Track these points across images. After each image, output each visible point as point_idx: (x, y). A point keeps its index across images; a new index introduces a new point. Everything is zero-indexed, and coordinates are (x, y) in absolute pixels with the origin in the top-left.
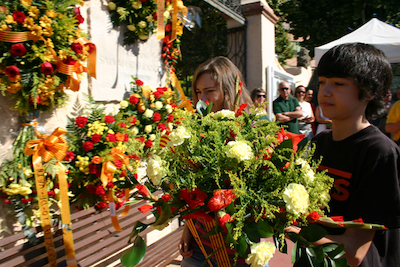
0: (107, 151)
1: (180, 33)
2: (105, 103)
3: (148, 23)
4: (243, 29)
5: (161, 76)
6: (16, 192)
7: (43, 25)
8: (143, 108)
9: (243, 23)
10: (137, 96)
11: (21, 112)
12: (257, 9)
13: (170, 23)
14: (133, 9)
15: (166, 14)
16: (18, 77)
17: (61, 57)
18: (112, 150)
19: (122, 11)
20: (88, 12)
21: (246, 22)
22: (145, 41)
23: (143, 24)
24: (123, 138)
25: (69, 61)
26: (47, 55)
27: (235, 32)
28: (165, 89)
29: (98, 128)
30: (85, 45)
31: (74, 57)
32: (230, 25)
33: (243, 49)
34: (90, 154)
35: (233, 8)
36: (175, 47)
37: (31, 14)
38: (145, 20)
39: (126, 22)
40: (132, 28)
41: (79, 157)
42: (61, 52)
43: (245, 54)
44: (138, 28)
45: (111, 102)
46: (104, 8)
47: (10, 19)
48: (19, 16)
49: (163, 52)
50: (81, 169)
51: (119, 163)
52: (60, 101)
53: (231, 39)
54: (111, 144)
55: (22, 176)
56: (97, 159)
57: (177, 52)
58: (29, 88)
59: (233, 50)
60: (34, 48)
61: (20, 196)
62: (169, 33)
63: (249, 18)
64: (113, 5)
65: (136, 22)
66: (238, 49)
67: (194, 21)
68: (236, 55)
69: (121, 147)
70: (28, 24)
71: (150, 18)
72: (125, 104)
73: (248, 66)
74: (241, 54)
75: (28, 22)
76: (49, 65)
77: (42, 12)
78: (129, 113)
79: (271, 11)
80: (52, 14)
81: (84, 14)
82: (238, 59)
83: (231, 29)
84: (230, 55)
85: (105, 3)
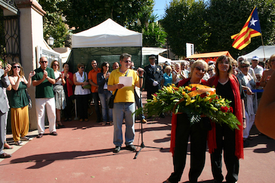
4: (17, 17)
9: (16, 13)
12: (27, 3)
21: (19, 12)
27: (10, 19)
32: (5, 14)
33: (17, 32)
43: (19, 36)
53: (7, 24)
59: (9, 33)
63: (21, 10)
66: (13, 33)
68: (12, 37)
74: (16, 36)
79: (40, 7)
82: (14, 41)
83: (7, 17)
84: (7, 37)
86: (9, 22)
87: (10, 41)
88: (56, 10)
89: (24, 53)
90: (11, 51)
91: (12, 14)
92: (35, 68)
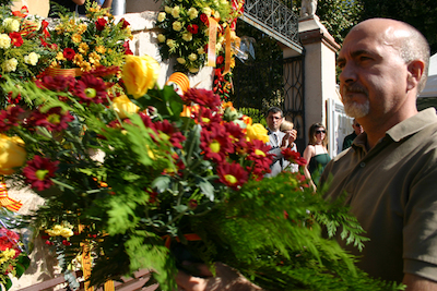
1: (233, 65)
3: (198, 56)
4: (301, 58)
6: (58, 233)
7: (92, 61)
9: (300, 52)
12: (316, 37)
13: (222, 56)
14: (183, 41)
15: (219, 46)
19: (171, 43)
20: (137, 45)
21: (304, 51)
22: (195, 74)
23: (193, 56)
27: (292, 62)
32: (286, 54)
33: (300, 79)
35: (290, 36)
36: (228, 80)
37: (81, 50)
38: (196, 53)
39: (176, 55)
40: (182, 60)
43: (303, 85)
44: (188, 61)
46: (153, 40)
47: (60, 56)
48: (69, 53)
49: (214, 85)
53: (287, 69)
57: (229, 85)
59: (290, 81)
61: (61, 238)
62: (220, 65)
63: (307, 47)
64: (162, 38)
65: (186, 54)
66: (295, 80)
67: (247, 52)
68: (293, 86)
70: (78, 60)
71: (201, 50)
73: (307, 101)
74: (298, 86)
75: (78, 58)
77: (92, 48)
79: (331, 39)
80: (101, 49)
81: (132, 48)
82: (296, 92)
83: (287, 59)
84: (286, 87)
85: (155, 35)
86: (290, 65)
87: (289, 93)
89: (309, 109)
90: (290, 107)
91: (295, 55)
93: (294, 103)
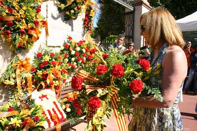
0: (51, 68)
1: (93, 15)
2: (54, 47)
3: (75, 11)
5: (83, 36)
7: (21, 13)
8: (71, 50)
9: (133, 10)
10: (69, 44)
11: (13, 50)
12: (140, 3)
13: (88, 11)
16: (10, 35)
17: (29, 27)
18: (53, 68)
20: (47, 6)
21: (134, 9)
22: (75, 19)
23: (72, 11)
24: (58, 63)
25: (32, 28)
26: (23, 26)
27: (129, 14)
28: (84, 41)
29: (47, 58)
30: (41, 22)
31: (35, 27)
32: (126, 11)
33: (132, 22)
34: (43, 70)
35: (127, 2)
37: (16, 8)
38: (74, 10)
39: (64, 10)
40: (68, 13)
41: (38, 71)
42: (29, 25)
43: (133, 25)
44: (70, 13)
45: (57, 47)
46: (55, 4)
47: (7, 11)
48: (10, 10)
49: (84, 24)
50: (39, 76)
51: (55, 74)
52: (29, 46)
53: (127, 18)
54: (52, 65)
55: (11, 77)
56: (45, 72)
58: (15, 40)
59: (128, 23)
60: (17, 23)
62: (87, 15)
63: (136, 7)
64: (59, 3)
65: (69, 10)
66: (130, 22)
68: (129, 25)
69: (57, 67)
70: (14, 13)
71: (76, 9)
72: (63, 48)
73: (134, 31)
74: (131, 25)
76: (24, 30)
77: (21, 7)
78: (65, 52)
79: (148, 4)
80: (25, 8)
82: (130, 28)
83: (127, 13)
84: (126, 26)
85: (56, 2)
86: (128, 16)
87: (127, 28)
88: (159, 5)
89: (136, 36)
90: (127, 35)
91: (130, 11)
92: (142, 46)
93: (129, 33)
